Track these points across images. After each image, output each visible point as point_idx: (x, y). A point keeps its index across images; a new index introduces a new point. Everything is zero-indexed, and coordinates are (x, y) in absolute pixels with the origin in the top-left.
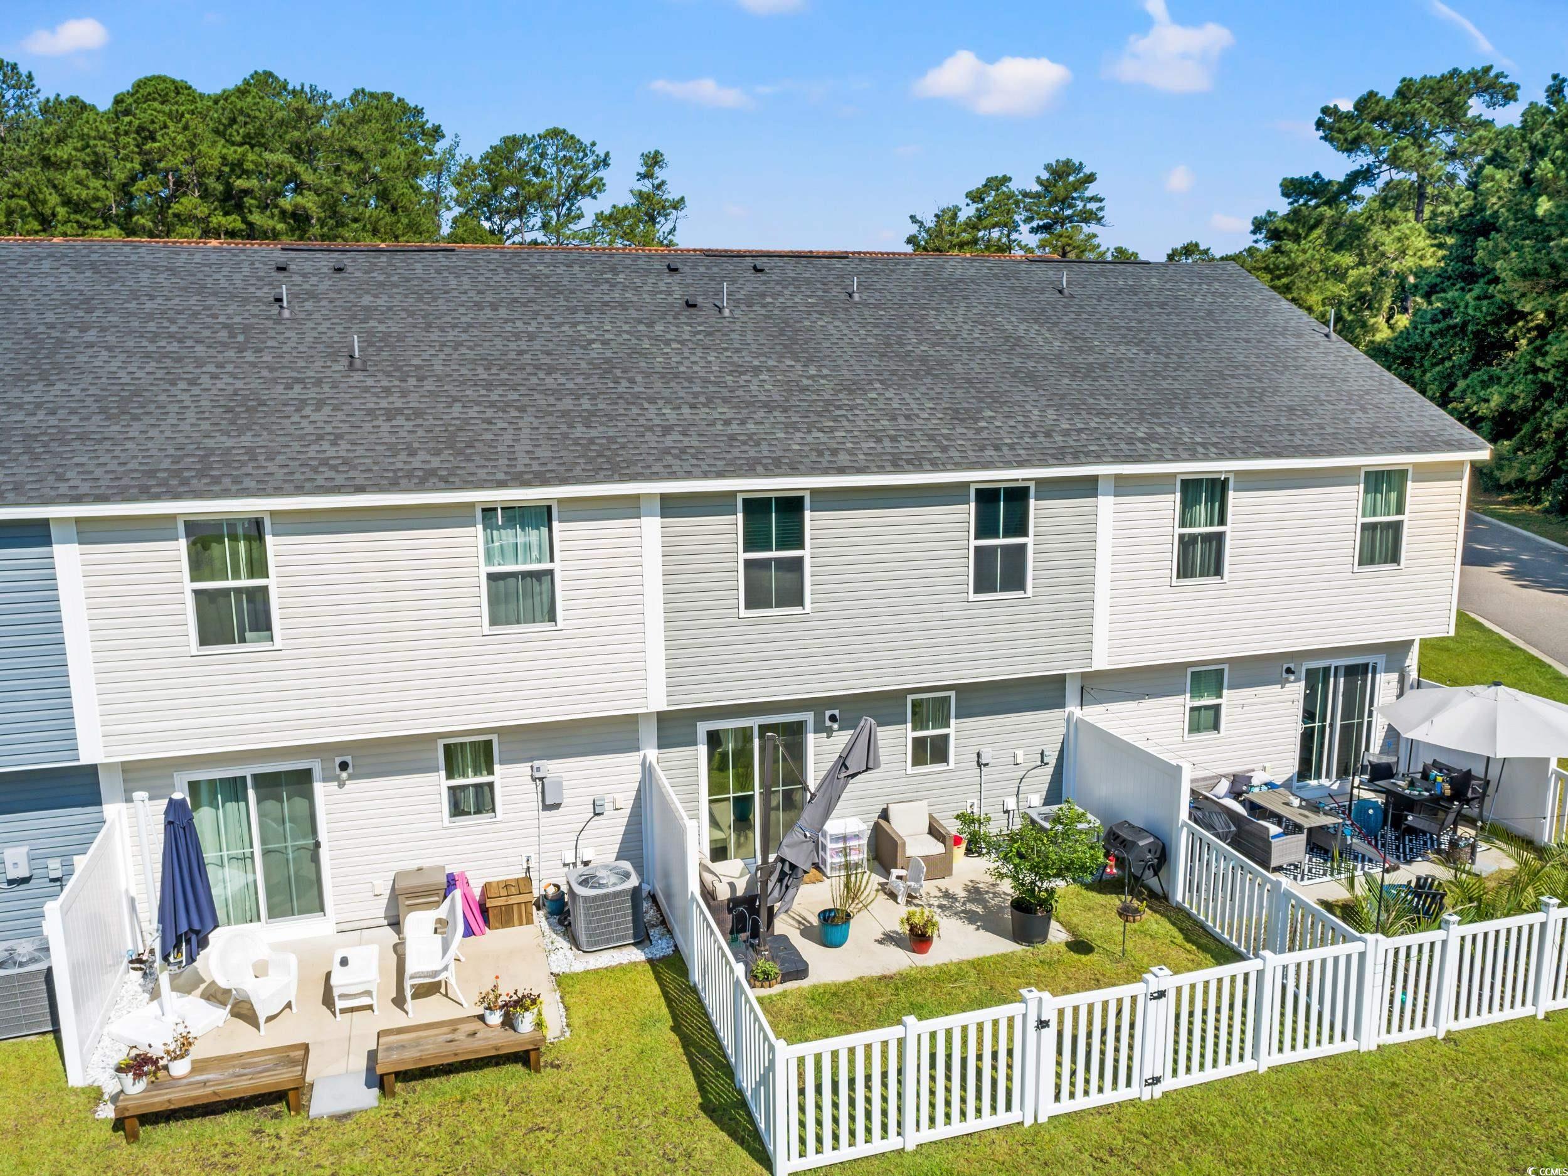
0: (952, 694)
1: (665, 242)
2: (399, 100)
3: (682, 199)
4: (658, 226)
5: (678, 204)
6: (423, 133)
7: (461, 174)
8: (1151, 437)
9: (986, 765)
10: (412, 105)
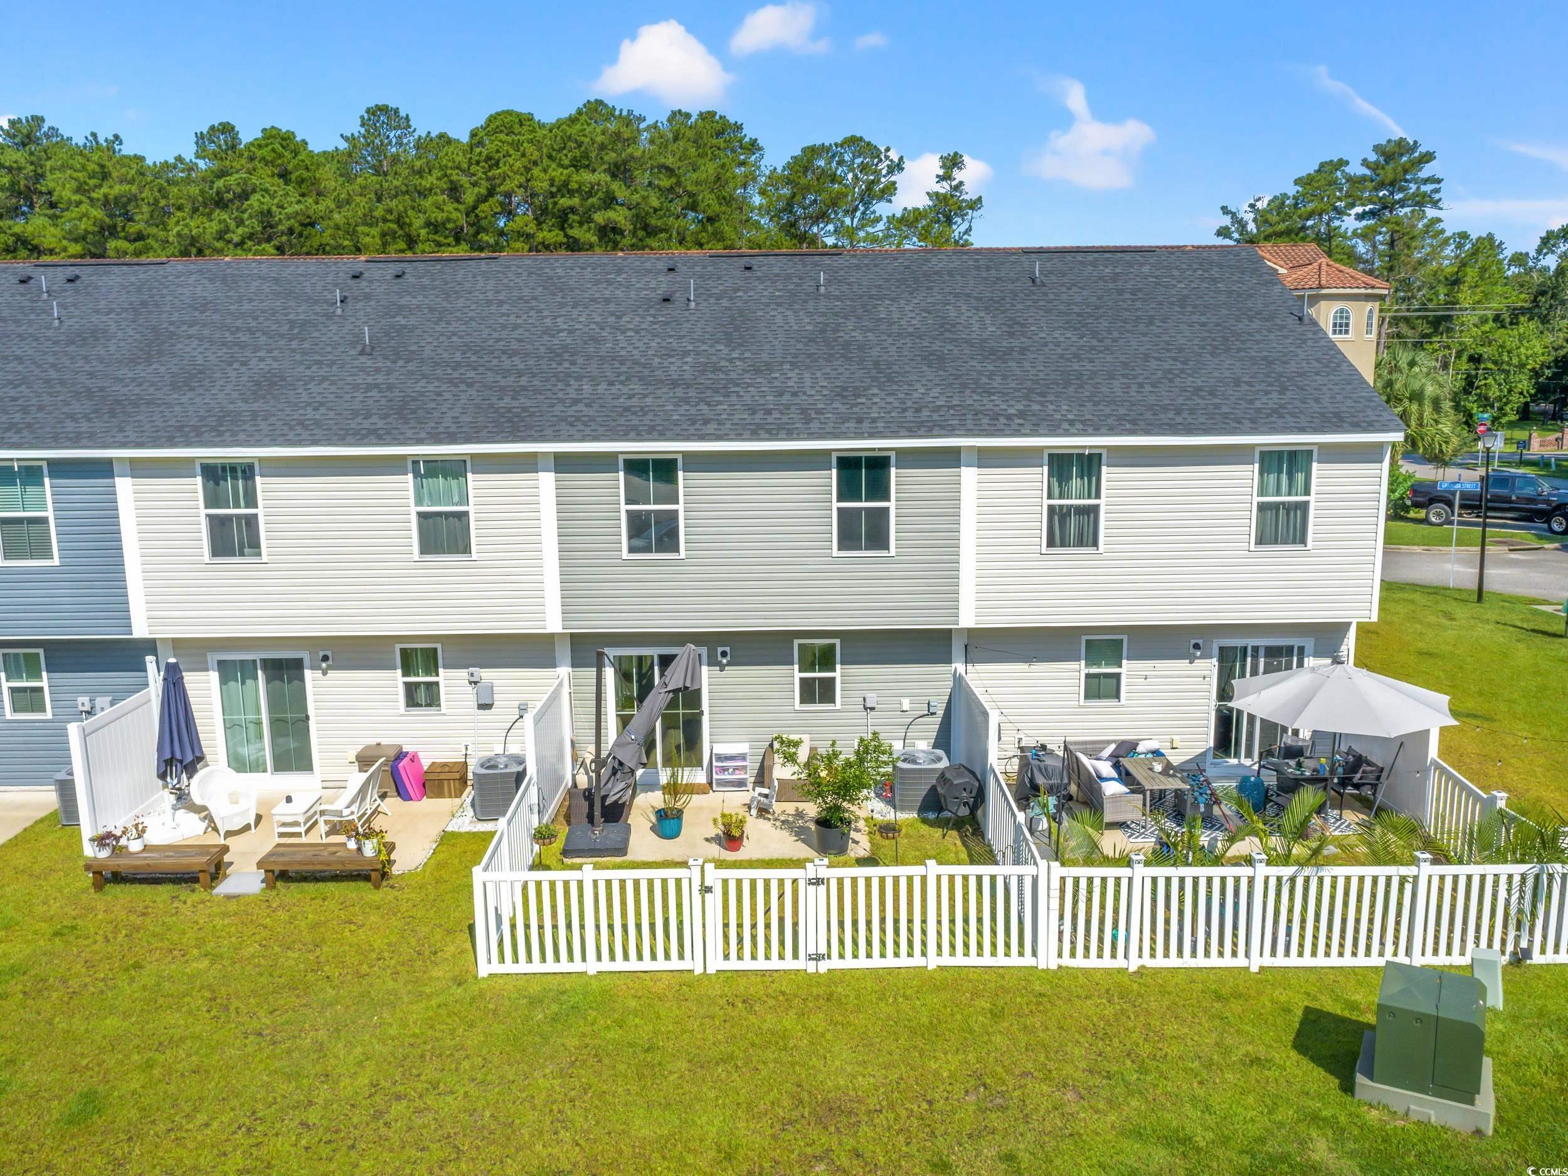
0: (837, 642)
1: (961, 242)
2: (721, 117)
3: (980, 198)
4: (954, 227)
5: (975, 205)
6: (741, 147)
7: (766, 184)
8: (1021, 414)
9: (872, 709)
10: (732, 121)
